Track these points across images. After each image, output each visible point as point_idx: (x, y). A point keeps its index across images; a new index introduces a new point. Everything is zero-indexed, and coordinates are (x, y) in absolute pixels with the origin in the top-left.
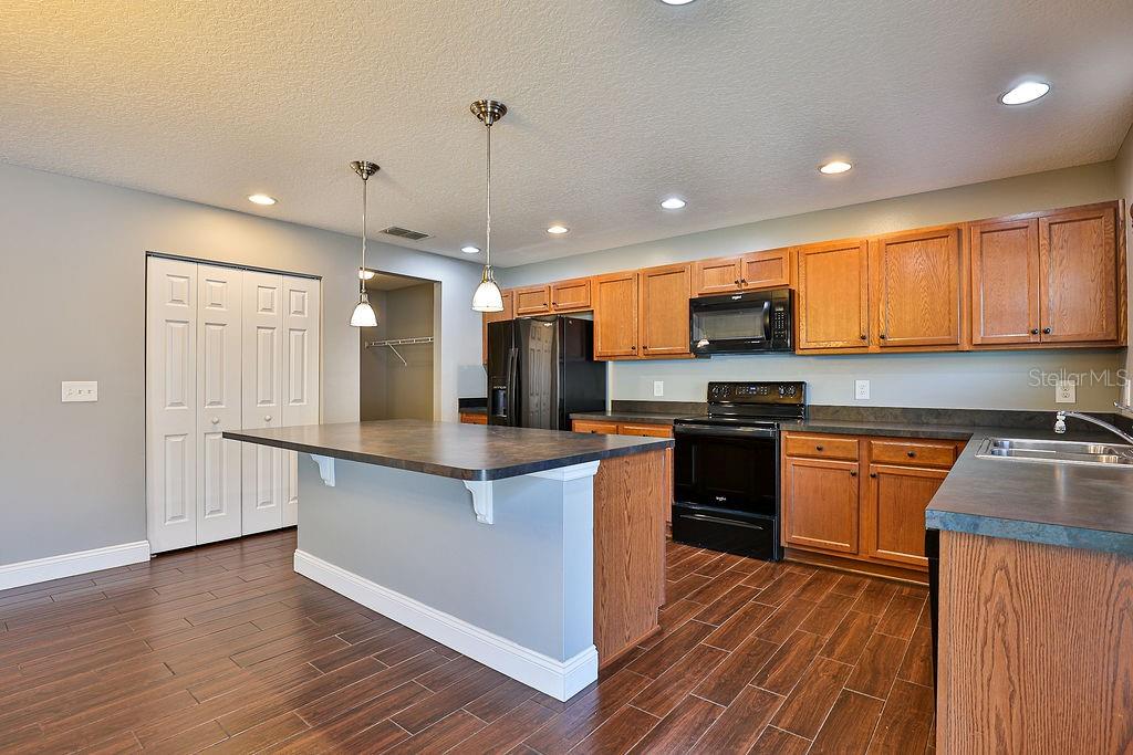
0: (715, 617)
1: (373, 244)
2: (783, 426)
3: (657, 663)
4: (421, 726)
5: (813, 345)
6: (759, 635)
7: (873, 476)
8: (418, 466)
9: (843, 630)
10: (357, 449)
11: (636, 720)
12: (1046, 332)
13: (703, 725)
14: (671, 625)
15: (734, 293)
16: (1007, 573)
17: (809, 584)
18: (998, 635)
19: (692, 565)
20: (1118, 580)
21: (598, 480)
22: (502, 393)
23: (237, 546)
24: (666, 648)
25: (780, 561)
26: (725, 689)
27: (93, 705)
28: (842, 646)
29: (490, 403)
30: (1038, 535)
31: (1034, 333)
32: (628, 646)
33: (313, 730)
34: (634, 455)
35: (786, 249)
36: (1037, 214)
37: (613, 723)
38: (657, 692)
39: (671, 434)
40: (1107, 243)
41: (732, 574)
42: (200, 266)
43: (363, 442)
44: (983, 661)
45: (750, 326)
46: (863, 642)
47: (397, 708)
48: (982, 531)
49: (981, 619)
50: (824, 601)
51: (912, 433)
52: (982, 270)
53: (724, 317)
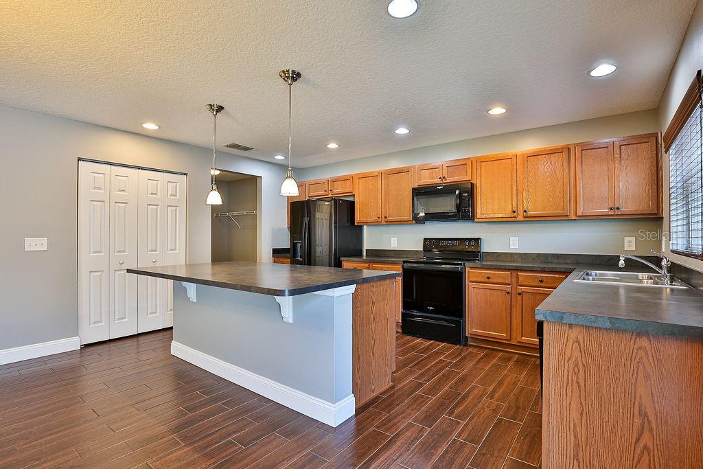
0: (426, 378)
1: (220, 153)
2: (467, 264)
3: (391, 404)
4: (249, 442)
5: (485, 216)
6: (451, 388)
7: (519, 294)
8: (248, 288)
9: (500, 384)
10: (209, 278)
11: (377, 437)
12: (618, 209)
13: (416, 439)
14: (399, 383)
15: (439, 185)
16: (579, 344)
17: (482, 358)
18: (575, 379)
19: (413, 348)
20: (636, 347)
21: (355, 296)
22: (299, 245)
23: (135, 340)
24: (396, 395)
25: (466, 345)
26: (429, 419)
27: (49, 435)
28: (499, 393)
29: (292, 250)
30: (594, 322)
31: (611, 209)
32: (373, 395)
33: (185, 446)
34: (376, 281)
35: (469, 158)
36: (614, 139)
37: (363, 438)
38: (390, 421)
39: (401, 269)
40: (652, 157)
41: (436, 353)
42: (112, 167)
43: (213, 275)
44: (566, 393)
45: (447, 204)
46: (511, 390)
47: (235, 432)
48: (565, 321)
49: (566, 371)
50: (490, 368)
51: (541, 268)
52: (582, 172)
53: (433, 199)
